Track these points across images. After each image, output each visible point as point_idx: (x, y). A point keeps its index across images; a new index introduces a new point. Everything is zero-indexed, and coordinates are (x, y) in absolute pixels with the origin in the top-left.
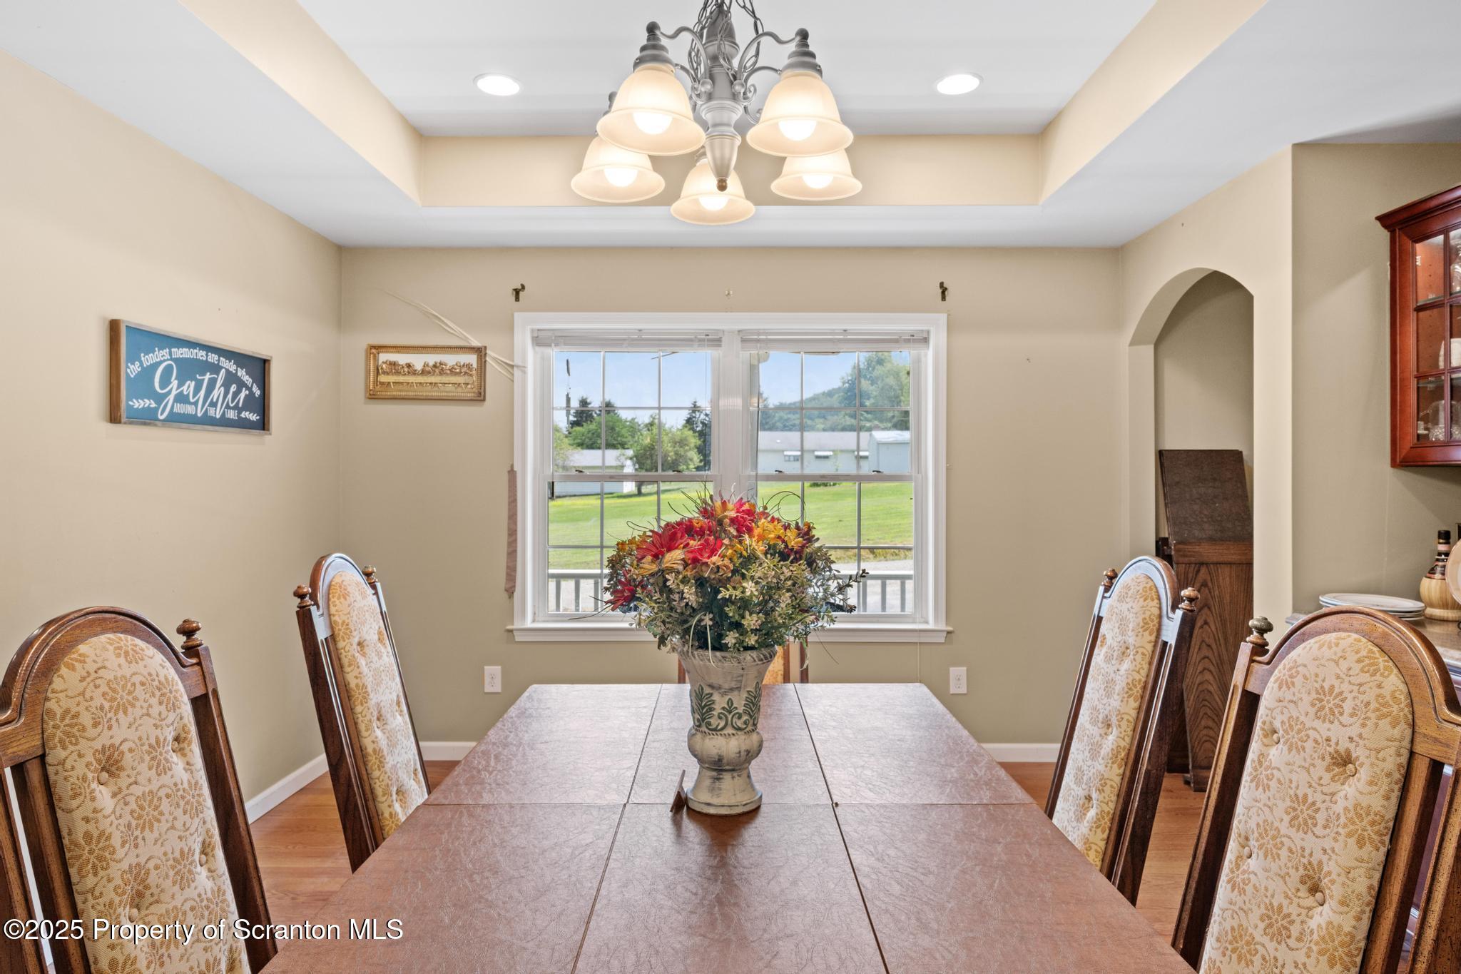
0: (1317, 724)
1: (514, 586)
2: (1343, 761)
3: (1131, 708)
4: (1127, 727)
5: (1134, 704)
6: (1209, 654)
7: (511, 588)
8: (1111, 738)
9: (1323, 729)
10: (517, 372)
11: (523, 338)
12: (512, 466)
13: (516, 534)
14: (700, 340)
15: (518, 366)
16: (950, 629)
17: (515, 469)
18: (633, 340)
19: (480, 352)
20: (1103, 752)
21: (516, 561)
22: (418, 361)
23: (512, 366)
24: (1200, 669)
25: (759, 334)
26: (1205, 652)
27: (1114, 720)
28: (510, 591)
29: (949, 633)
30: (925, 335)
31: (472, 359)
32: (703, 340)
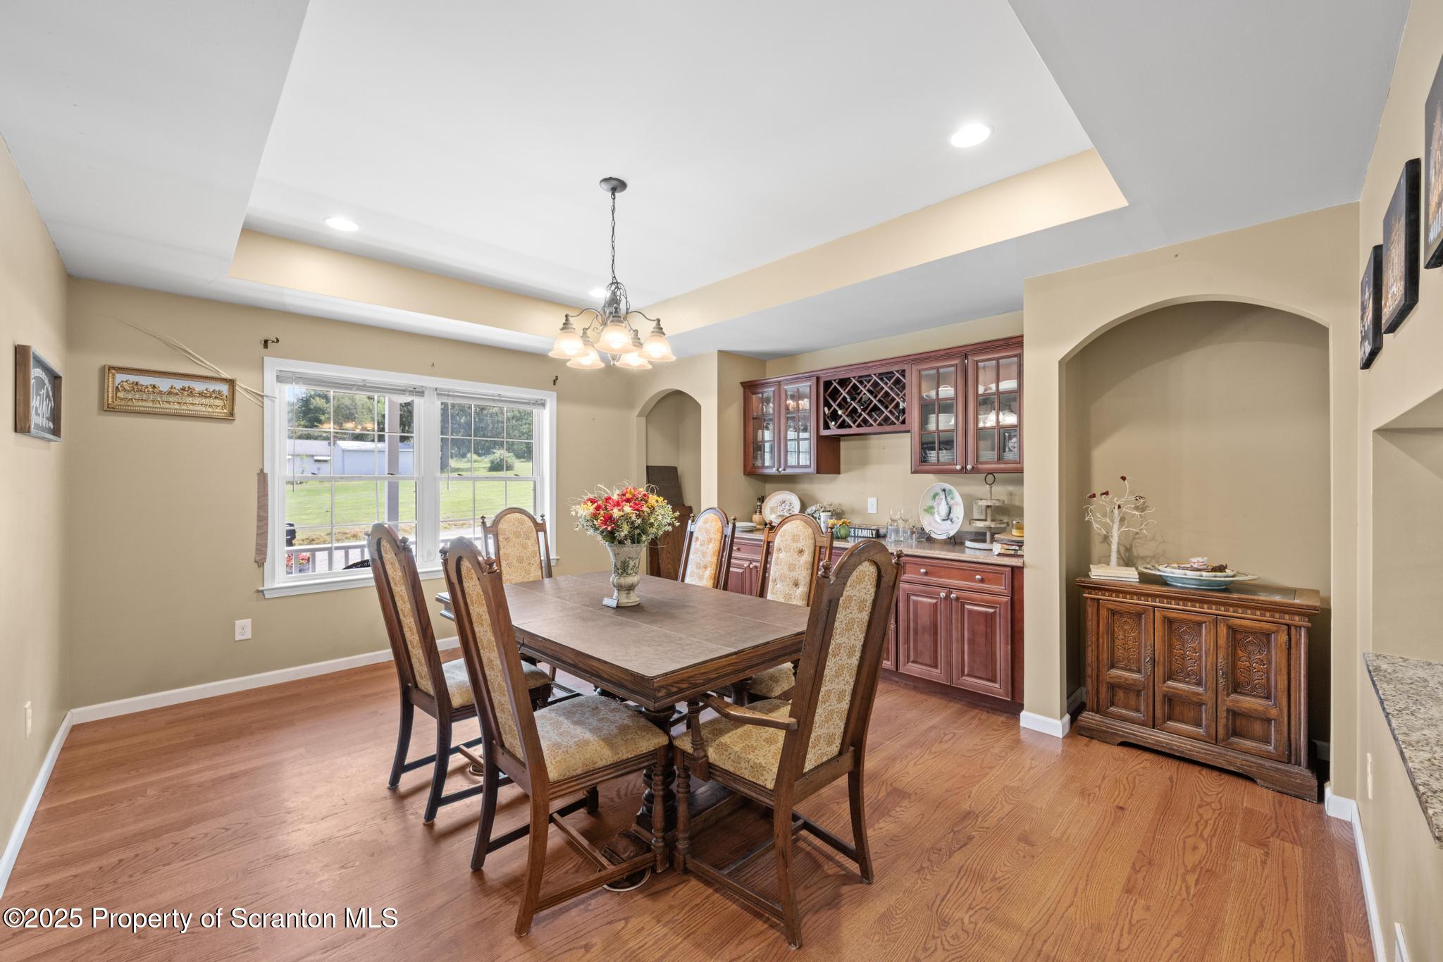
0: (794, 544)
1: (265, 558)
2: (801, 552)
3: (715, 559)
4: (714, 566)
5: (716, 558)
6: (670, 556)
7: (262, 559)
8: (708, 572)
9: (795, 545)
10: (266, 401)
11: (270, 376)
12: (262, 470)
13: (267, 520)
14: (410, 391)
15: (267, 396)
16: (558, 558)
17: (265, 472)
18: (360, 386)
19: (231, 383)
20: (705, 577)
21: (267, 539)
22: (164, 384)
23: (262, 396)
24: (667, 562)
25: (449, 391)
26: (669, 555)
27: (709, 565)
28: (260, 563)
29: (558, 560)
30: (543, 402)
31: (224, 389)
32: (413, 392)
